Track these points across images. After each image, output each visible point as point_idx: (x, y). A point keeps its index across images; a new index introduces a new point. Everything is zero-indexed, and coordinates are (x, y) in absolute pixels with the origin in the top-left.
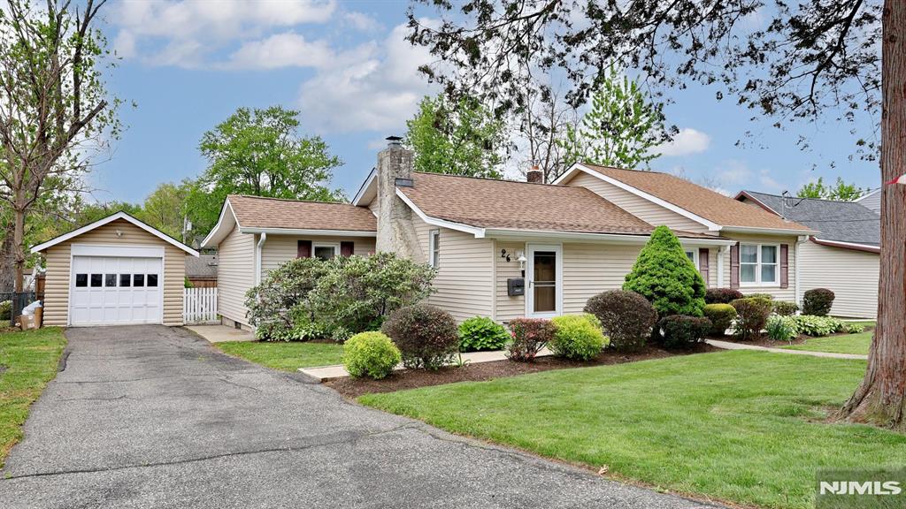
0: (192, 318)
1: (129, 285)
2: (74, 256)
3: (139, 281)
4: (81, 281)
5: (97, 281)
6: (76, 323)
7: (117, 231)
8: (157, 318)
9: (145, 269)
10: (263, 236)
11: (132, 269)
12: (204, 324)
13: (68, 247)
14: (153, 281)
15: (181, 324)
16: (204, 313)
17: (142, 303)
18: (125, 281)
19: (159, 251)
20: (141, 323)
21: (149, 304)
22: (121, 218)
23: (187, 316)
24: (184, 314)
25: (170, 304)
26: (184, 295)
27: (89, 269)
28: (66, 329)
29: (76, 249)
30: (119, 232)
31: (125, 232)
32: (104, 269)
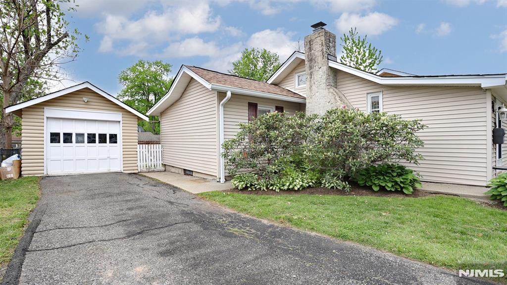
0: (145, 166)
1: (95, 143)
2: (47, 118)
3: (103, 139)
4: (55, 138)
5: (68, 138)
6: (52, 172)
7: (84, 99)
8: (118, 167)
9: (108, 130)
10: (229, 94)
11: (97, 130)
12: (153, 171)
13: (42, 110)
14: (113, 138)
15: (136, 171)
16: (153, 163)
17: (106, 156)
18: (91, 138)
19: (118, 116)
20: (106, 171)
21: (112, 156)
22: (87, 88)
23: (141, 166)
24: (139, 164)
25: (128, 156)
26: (138, 150)
27: (62, 128)
28: (43, 178)
29: (49, 112)
30: (85, 99)
31: (90, 100)
32: (74, 129)
